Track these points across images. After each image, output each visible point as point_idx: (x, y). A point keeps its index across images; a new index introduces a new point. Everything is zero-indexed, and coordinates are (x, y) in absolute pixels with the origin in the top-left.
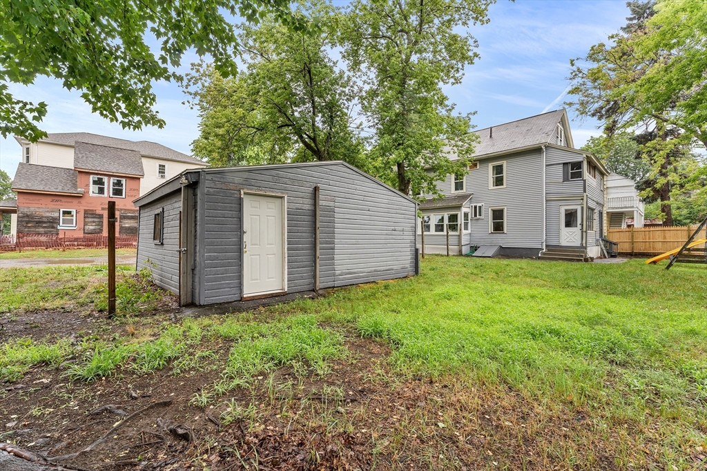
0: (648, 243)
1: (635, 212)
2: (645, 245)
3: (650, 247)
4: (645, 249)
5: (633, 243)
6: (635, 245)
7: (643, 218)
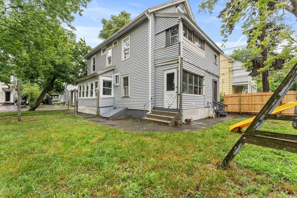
0: (250, 105)
1: (249, 85)
2: (249, 107)
3: (252, 108)
4: (249, 109)
5: (240, 105)
6: (242, 106)
7: (256, 90)
